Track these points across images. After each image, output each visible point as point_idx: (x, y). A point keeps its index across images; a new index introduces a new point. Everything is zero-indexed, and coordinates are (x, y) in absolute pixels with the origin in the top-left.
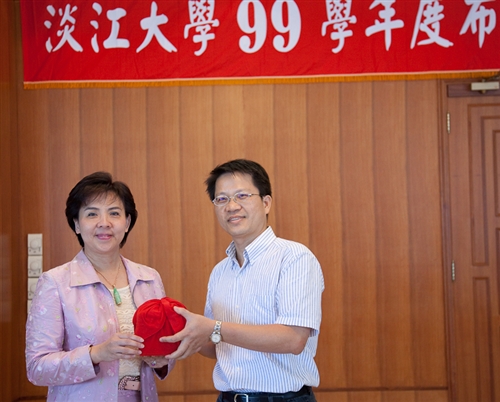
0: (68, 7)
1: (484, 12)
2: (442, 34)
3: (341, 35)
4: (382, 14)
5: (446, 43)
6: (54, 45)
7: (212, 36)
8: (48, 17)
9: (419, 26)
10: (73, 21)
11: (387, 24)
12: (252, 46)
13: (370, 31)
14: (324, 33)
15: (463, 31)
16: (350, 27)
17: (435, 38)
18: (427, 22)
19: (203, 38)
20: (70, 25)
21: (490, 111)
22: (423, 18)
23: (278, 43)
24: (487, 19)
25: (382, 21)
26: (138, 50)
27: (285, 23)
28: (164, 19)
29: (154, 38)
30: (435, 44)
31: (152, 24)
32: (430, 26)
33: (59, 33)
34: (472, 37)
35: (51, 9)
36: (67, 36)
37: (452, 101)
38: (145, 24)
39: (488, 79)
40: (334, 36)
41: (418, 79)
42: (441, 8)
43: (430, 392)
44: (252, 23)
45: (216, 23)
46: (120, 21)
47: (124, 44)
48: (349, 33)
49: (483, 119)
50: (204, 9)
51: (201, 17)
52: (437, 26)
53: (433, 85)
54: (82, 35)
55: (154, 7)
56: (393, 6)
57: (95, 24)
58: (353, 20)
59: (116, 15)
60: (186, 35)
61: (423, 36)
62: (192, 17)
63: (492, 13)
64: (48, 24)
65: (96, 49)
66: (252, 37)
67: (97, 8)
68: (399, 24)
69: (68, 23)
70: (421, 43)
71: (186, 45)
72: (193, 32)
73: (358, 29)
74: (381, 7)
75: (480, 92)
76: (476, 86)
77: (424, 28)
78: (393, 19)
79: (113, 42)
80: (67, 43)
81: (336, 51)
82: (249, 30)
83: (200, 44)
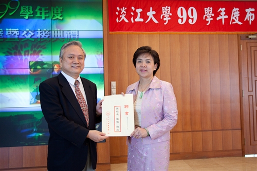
0: (124, 8)
1: (251, 14)
2: (239, 21)
3: (209, 20)
4: (221, 13)
5: (240, 23)
6: (119, 20)
7: (170, 19)
8: (117, 11)
9: (232, 18)
10: (125, 12)
11: (223, 17)
12: (182, 22)
13: (218, 19)
14: (204, 19)
15: (245, 20)
16: (212, 17)
17: (237, 21)
18: (235, 16)
19: (167, 19)
20: (124, 14)
21: (253, 44)
22: (234, 15)
23: (190, 21)
24: (252, 16)
25: (221, 16)
26: (146, 22)
27: (192, 15)
28: (154, 13)
29: (151, 18)
30: (237, 23)
31: (151, 14)
32: (235, 18)
33: (121, 16)
34: (248, 22)
35: (118, 9)
36: (123, 17)
37: (242, 41)
38: (148, 14)
39: (253, 35)
40: (207, 20)
41: (232, 34)
42: (239, 12)
43: (236, 131)
44: (182, 15)
45: (171, 14)
46: (140, 13)
47: (142, 20)
48: (212, 19)
49: (251, 47)
50: (167, 10)
51: (166, 12)
52: (237, 18)
53: (237, 36)
54: (128, 17)
55: (151, 9)
56: (225, 11)
57: (132, 14)
58: (213, 15)
59: (139, 11)
60: (161, 18)
61: (233, 21)
62: (163, 12)
63: (253, 15)
64: (117, 13)
65: (133, 21)
66: (182, 19)
67: (133, 8)
68: (227, 17)
69: (123, 13)
70: (233, 23)
71: (161, 21)
72: (163, 17)
73: (214, 18)
74: (221, 11)
75: (250, 38)
76: (250, 37)
77: (234, 18)
78: (225, 15)
79: (138, 19)
80: (123, 20)
81: (208, 24)
82: (181, 17)
83: (166, 21)
